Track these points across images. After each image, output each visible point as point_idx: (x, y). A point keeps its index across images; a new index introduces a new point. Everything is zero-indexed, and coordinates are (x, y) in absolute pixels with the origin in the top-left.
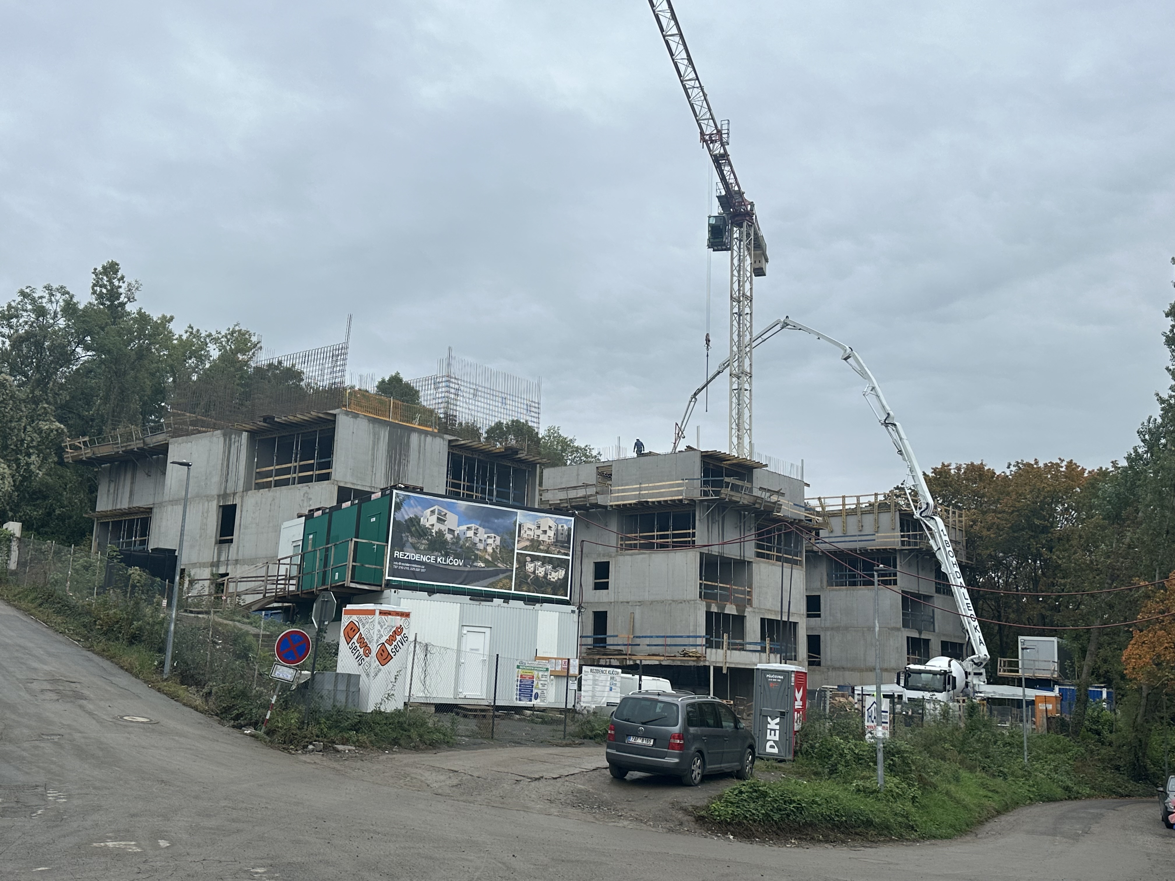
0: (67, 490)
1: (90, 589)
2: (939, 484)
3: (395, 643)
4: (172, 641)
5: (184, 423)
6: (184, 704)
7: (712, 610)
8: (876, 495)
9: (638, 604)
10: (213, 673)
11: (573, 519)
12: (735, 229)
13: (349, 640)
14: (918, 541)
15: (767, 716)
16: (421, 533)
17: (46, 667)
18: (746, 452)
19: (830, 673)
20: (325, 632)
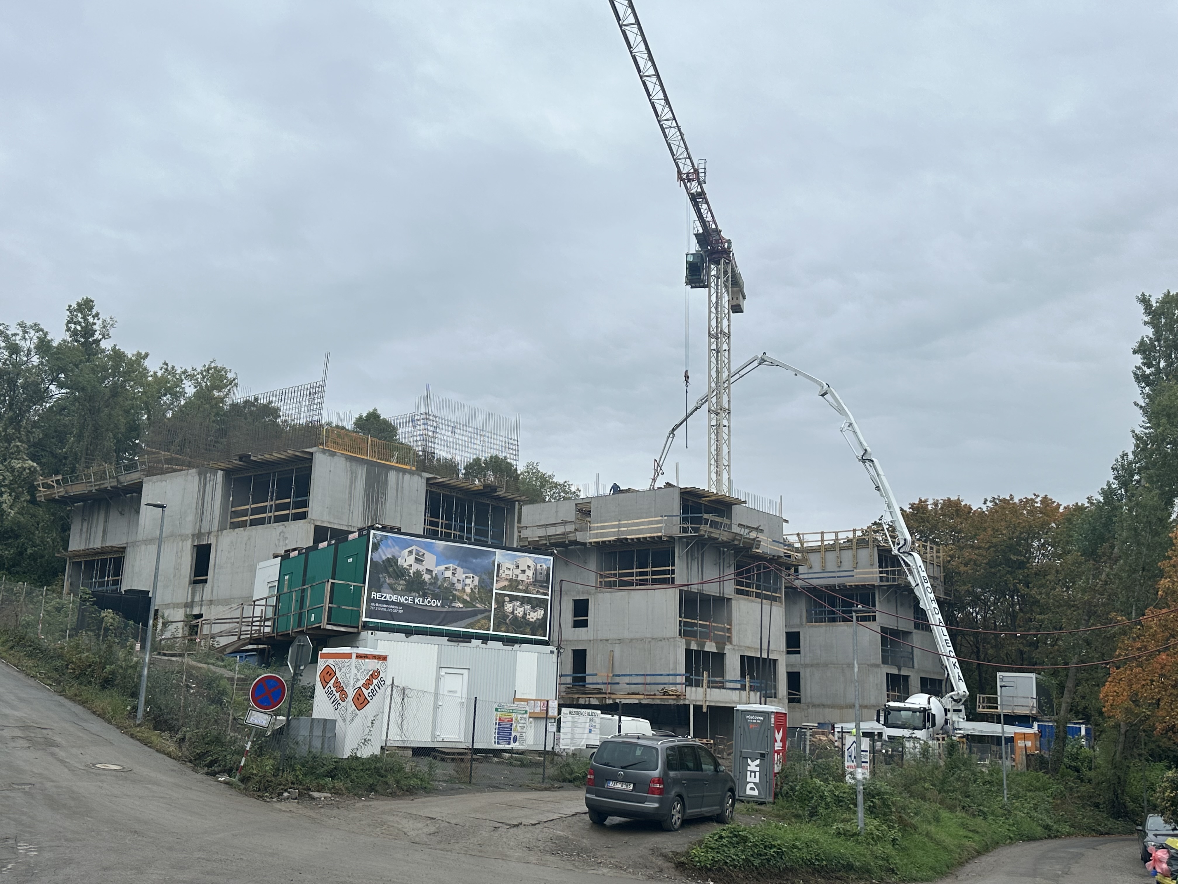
0: (39, 529)
1: (62, 631)
2: (917, 520)
3: (372, 687)
4: (145, 686)
5: (159, 462)
6: (157, 751)
7: (692, 648)
8: (854, 531)
9: (618, 642)
10: (187, 718)
11: (552, 558)
12: (712, 266)
13: (325, 684)
14: (896, 577)
15: (747, 758)
16: (399, 573)
17: (16, 713)
18: (725, 488)
19: (810, 710)
20: (301, 675)
